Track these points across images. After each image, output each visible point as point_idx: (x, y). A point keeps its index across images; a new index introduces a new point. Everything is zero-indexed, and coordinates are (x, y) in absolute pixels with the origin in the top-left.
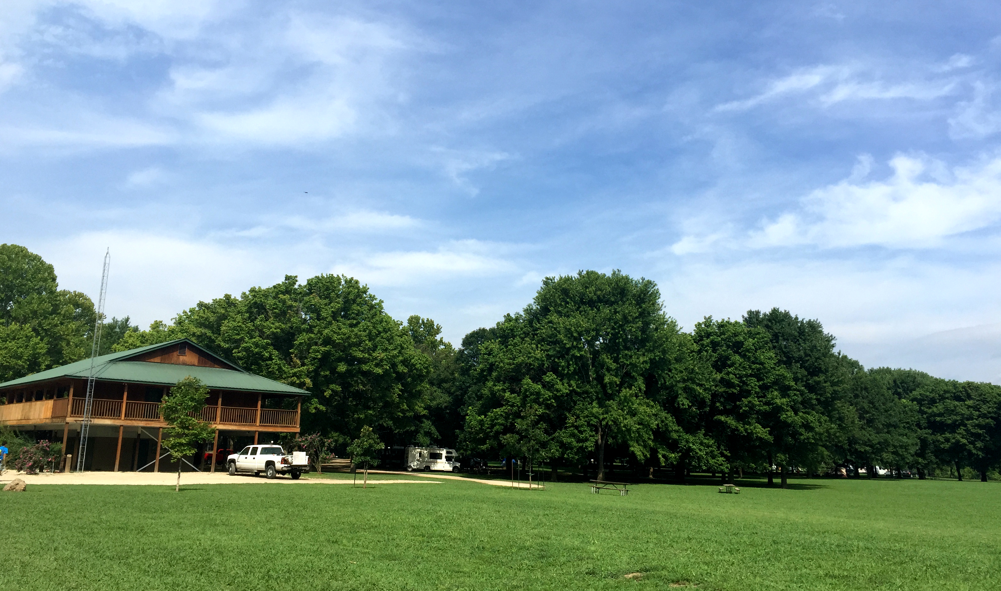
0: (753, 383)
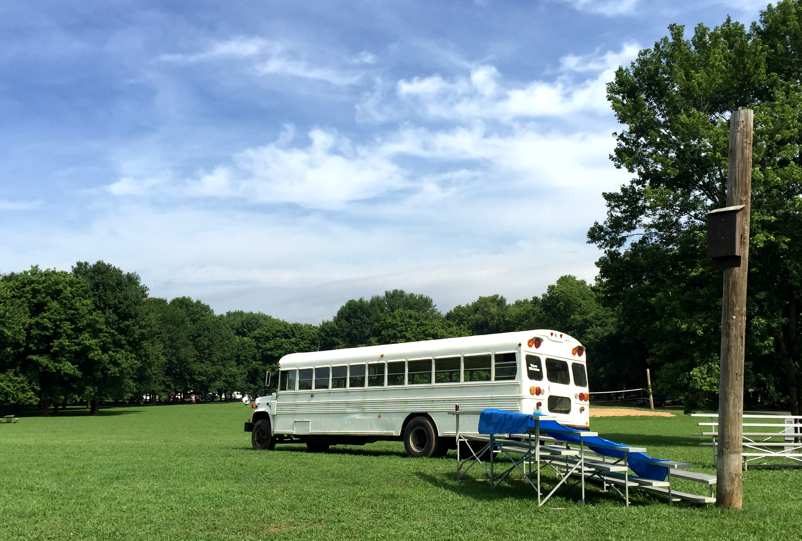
0: (67, 326)
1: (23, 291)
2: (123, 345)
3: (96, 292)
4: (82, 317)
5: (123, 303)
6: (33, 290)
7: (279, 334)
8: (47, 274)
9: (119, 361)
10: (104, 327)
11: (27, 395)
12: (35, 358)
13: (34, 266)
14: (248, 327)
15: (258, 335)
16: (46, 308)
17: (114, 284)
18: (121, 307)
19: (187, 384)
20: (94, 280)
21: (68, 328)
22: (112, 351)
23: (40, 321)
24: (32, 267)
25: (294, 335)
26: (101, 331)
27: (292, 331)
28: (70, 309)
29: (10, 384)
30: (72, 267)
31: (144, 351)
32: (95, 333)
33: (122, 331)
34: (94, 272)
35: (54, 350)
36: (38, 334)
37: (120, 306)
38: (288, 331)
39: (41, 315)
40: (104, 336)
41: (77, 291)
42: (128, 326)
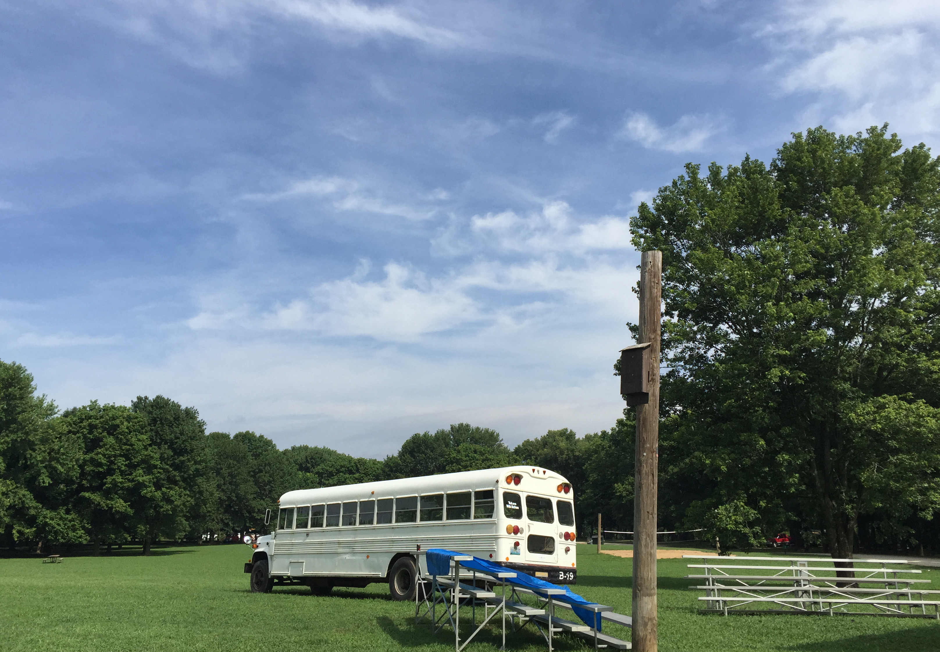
0: (121, 462)
1: (80, 427)
2: (177, 481)
3: (153, 428)
4: (137, 452)
5: (179, 438)
6: (90, 425)
7: (343, 469)
8: (106, 409)
9: (172, 498)
10: (158, 463)
11: (77, 533)
12: (87, 495)
13: (93, 401)
14: (311, 462)
15: (321, 471)
16: (101, 444)
17: (172, 419)
18: (176, 443)
19: (246, 522)
20: (152, 414)
21: (122, 464)
22: (166, 488)
23: (94, 456)
24: (91, 402)
25: (358, 470)
26: (155, 467)
27: (357, 466)
28: (125, 444)
29: (61, 522)
30: (132, 401)
31: (199, 487)
32: (149, 469)
33: (177, 467)
34: (152, 406)
35: (107, 487)
36: (92, 470)
37: (176, 441)
38: (352, 466)
39: (96, 451)
40: (159, 472)
41: (134, 426)
42: (182, 462)
